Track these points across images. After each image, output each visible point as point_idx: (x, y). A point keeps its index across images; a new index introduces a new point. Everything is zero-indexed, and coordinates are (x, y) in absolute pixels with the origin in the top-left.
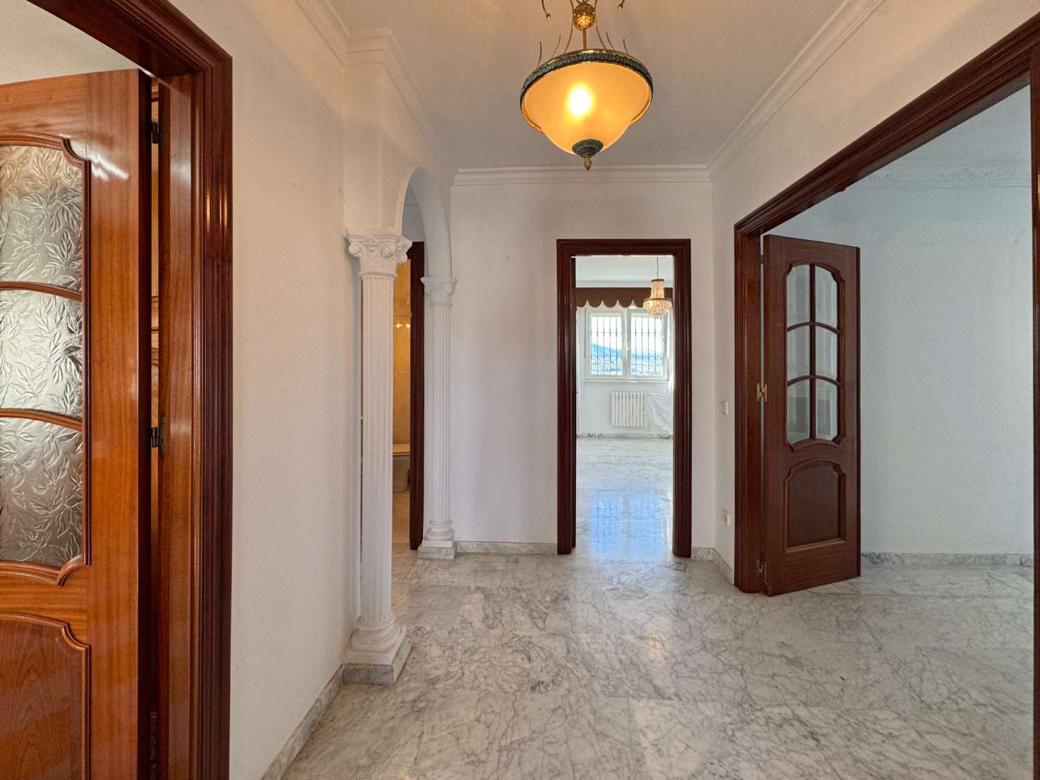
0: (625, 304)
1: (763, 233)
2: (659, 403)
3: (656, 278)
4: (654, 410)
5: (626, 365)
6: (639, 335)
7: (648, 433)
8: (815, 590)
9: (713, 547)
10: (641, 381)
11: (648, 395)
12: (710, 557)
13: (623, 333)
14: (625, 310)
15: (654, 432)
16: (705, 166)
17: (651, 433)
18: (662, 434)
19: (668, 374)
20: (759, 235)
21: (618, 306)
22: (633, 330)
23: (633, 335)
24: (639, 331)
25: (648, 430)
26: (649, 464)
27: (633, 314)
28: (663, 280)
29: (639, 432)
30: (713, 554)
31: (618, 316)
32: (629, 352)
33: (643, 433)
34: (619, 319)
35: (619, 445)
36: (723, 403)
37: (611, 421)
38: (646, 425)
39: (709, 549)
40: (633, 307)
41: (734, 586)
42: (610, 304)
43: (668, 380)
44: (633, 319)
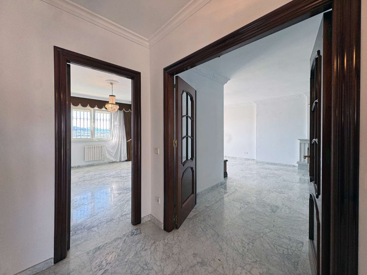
0: (92, 106)
1: (176, 74)
2: (109, 149)
3: (111, 95)
4: (106, 152)
5: (93, 134)
6: (99, 121)
7: (104, 162)
8: (188, 217)
9: (150, 214)
10: (100, 141)
11: (104, 146)
12: (149, 219)
13: (91, 119)
14: (92, 109)
15: (106, 161)
16: (147, 39)
17: (105, 161)
18: (110, 161)
19: (112, 137)
20: (174, 75)
21: (88, 107)
22: (96, 118)
23: (96, 120)
24: (99, 118)
25: (104, 161)
26: (107, 176)
27: (96, 111)
28: (115, 96)
29: (99, 162)
30: (151, 217)
31: (89, 112)
32: (94, 128)
33: (101, 162)
34: (89, 113)
35: (89, 170)
36: (156, 149)
37: (84, 159)
38: (102, 159)
39: (148, 215)
40: (96, 108)
41: (164, 231)
42: (84, 105)
43: (112, 139)
44: (96, 114)
